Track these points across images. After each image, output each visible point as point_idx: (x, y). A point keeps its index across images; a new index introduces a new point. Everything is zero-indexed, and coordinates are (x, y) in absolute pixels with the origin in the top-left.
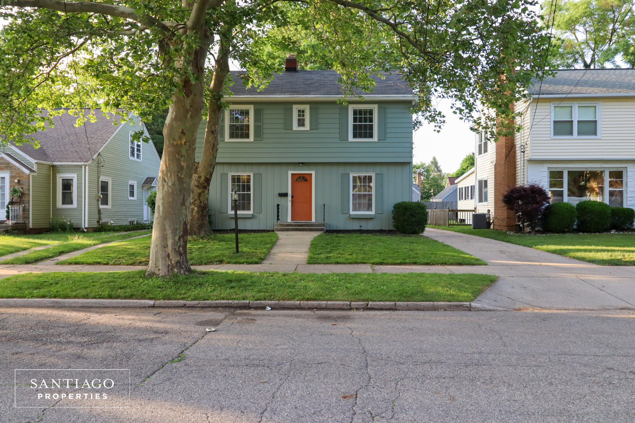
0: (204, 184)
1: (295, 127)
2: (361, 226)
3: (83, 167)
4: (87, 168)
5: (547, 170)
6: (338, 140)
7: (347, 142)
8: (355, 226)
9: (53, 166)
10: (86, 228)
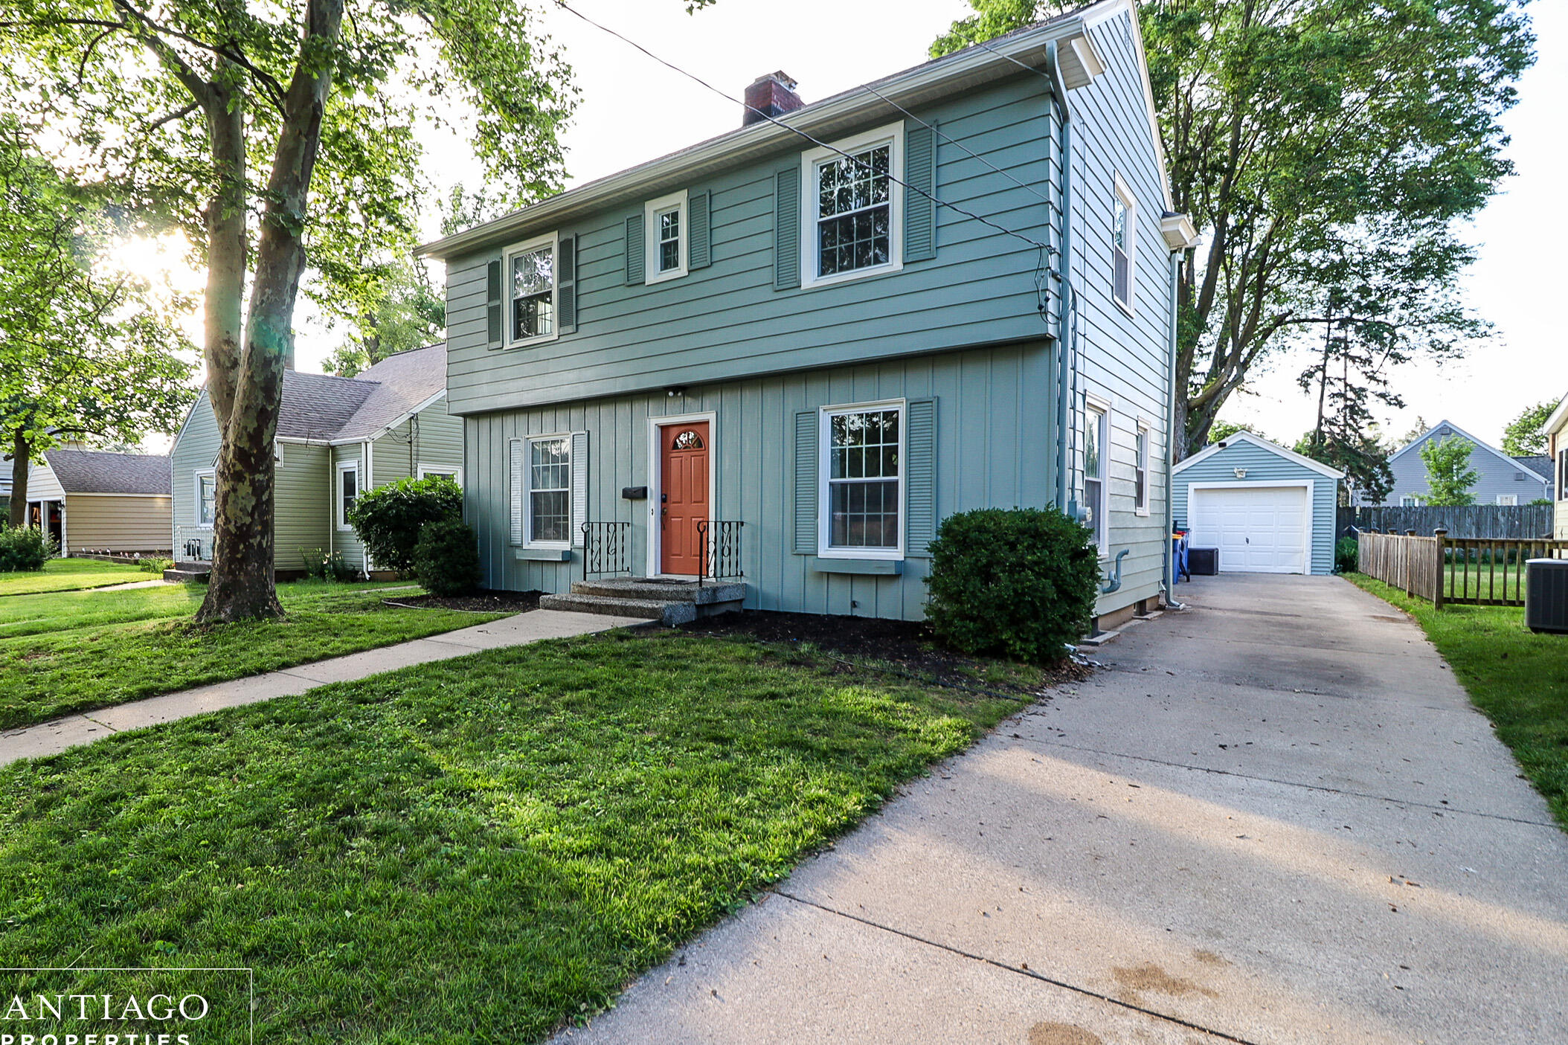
0: (234, 466)
1: (653, 273)
2: (854, 604)
3: (363, 445)
4: (370, 446)
6: (767, 293)
7: (796, 292)
8: (836, 601)
9: (333, 448)
10: (369, 573)
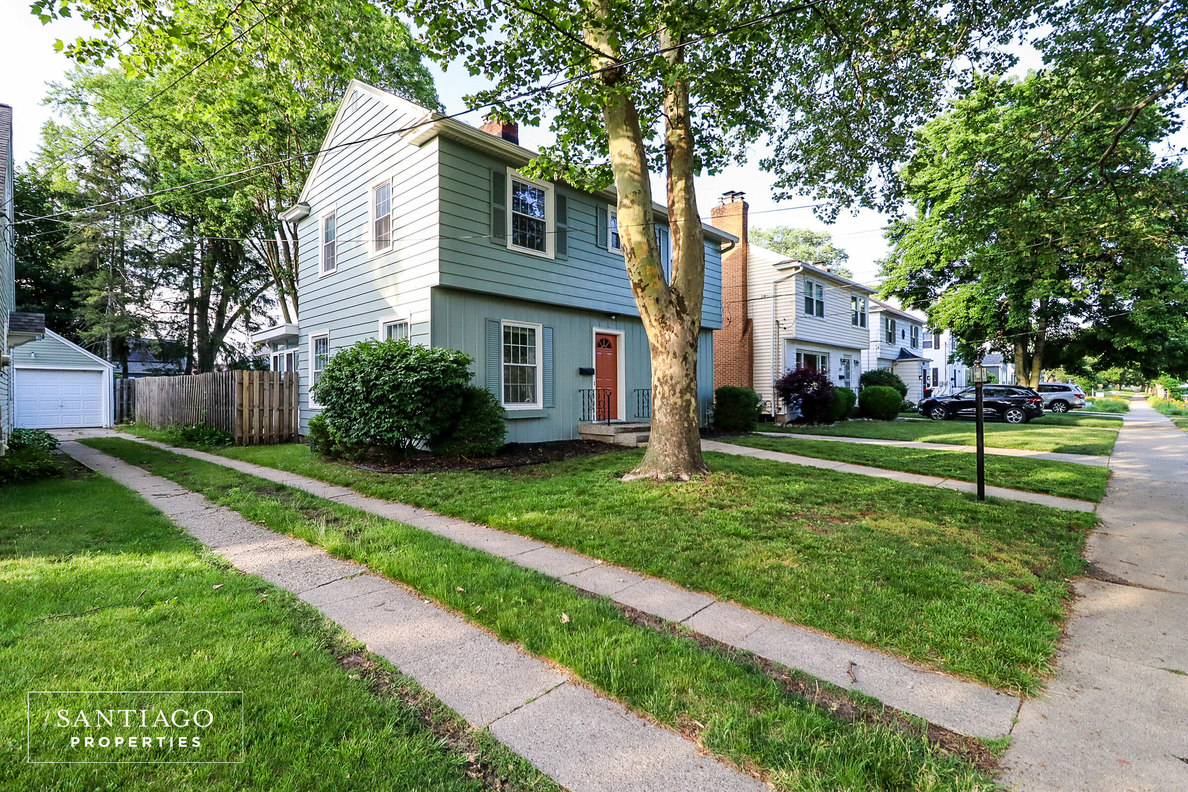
1: (610, 246)
5: (795, 352)
